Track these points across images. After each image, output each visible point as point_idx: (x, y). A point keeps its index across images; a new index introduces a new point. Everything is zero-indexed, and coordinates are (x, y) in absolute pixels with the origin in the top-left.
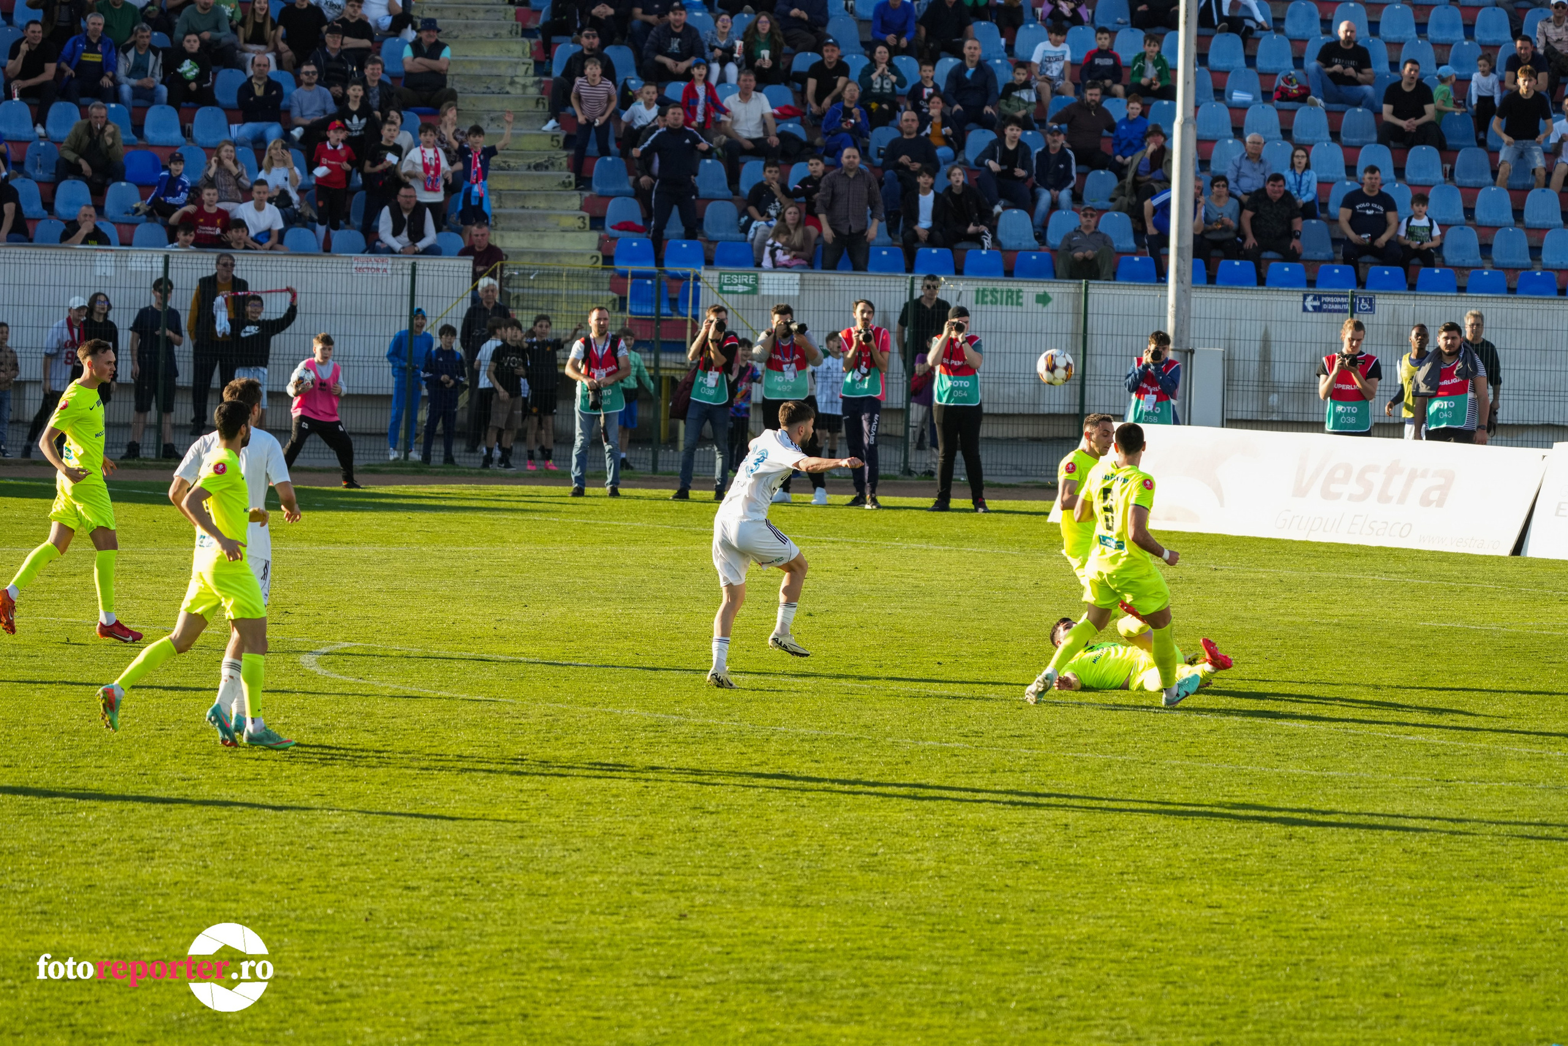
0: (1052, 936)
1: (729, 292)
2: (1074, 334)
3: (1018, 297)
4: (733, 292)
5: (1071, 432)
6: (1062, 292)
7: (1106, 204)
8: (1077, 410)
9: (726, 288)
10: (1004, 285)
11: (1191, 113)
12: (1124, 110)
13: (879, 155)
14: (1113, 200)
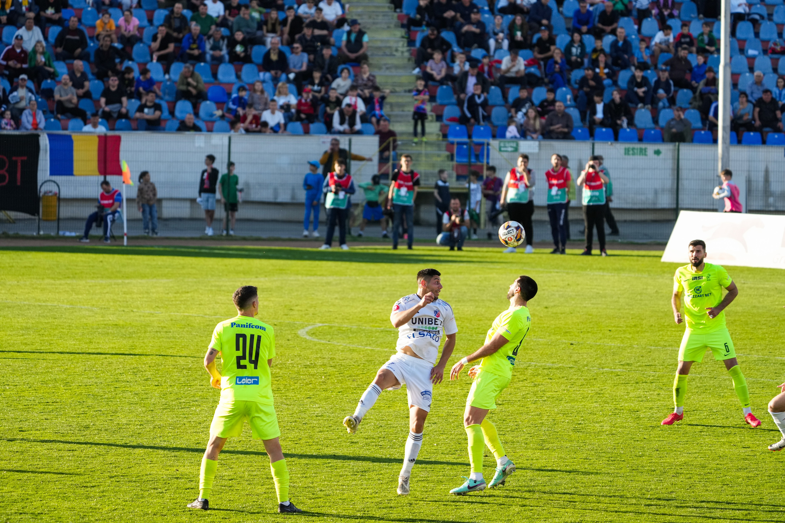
1: (504, 151)
2: (673, 169)
3: (645, 151)
4: (506, 151)
5: (671, 217)
6: (667, 149)
7: (688, 106)
8: (674, 206)
9: (502, 149)
10: (638, 146)
11: (728, 61)
12: (696, 60)
13: (576, 83)
14: (690, 104)
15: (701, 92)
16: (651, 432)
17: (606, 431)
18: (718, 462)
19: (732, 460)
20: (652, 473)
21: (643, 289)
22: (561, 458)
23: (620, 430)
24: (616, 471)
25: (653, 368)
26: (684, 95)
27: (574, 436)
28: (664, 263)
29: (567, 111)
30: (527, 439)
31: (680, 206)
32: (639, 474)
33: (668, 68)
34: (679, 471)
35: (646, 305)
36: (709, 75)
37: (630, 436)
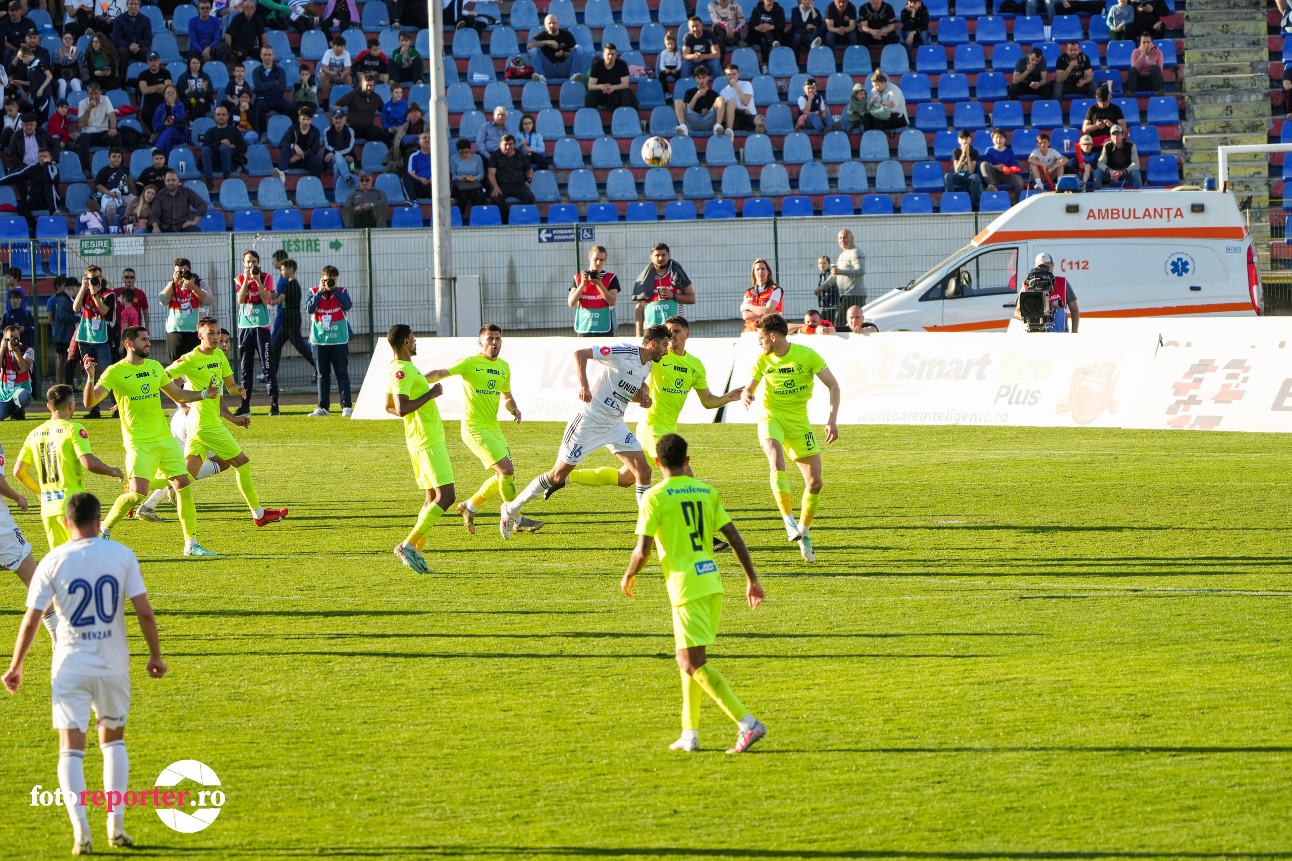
0: (381, 741)
1: (89, 255)
2: (362, 271)
3: (316, 245)
4: (93, 255)
5: (364, 348)
6: (350, 238)
7: (381, 168)
8: (368, 330)
9: (86, 252)
10: (304, 236)
11: (443, 93)
12: (390, 92)
13: (200, 140)
14: (385, 164)
15: (401, 145)
16: (354, 695)
17: (280, 697)
18: (462, 736)
19: (484, 731)
20: (359, 759)
21: (325, 466)
22: (211, 743)
23: (303, 694)
24: (303, 760)
25: (350, 591)
26: (375, 150)
27: (230, 707)
28: (354, 421)
29: (186, 185)
30: (153, 716)
31: (375, 331)
32: (339, 763)
33: (345, 109)
34: (402, 754)
35: (331, 490)
36: (412, 116)
37: (319, 702)
